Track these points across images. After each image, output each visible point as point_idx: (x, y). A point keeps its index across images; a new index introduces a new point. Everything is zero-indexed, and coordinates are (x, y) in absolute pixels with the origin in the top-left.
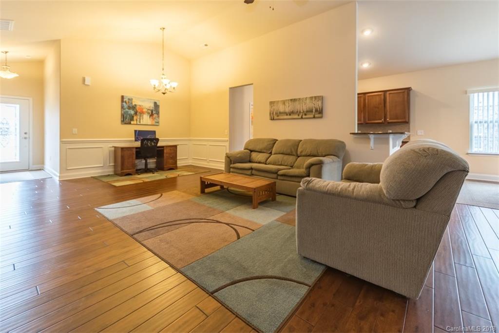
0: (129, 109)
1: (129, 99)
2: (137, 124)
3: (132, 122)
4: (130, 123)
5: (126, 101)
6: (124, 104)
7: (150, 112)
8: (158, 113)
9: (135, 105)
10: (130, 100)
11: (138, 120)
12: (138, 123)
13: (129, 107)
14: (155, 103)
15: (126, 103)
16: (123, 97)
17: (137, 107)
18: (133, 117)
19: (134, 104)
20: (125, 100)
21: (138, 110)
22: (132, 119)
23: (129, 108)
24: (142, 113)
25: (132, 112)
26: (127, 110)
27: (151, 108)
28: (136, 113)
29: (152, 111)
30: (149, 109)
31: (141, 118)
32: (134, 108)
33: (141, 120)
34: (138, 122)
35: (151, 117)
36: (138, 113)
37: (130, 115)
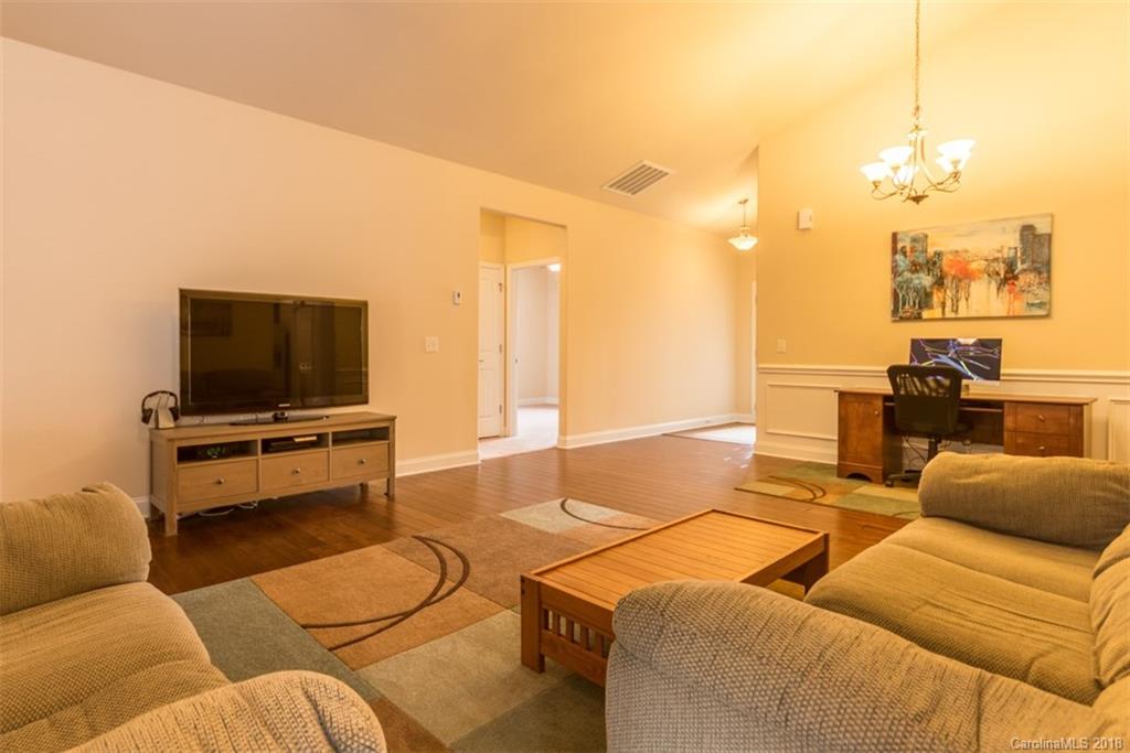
0: (916, 271)
1: (914, 240)
2: (944, 319)
3: (926, 314)
4: (919, 318)
5: (904, 247)
6: (899, 257)
7: (1002, 268)
8: (1043, 269)
9: (938, 254)
10: (920, 240)
11: (949, 303)
12: (949, 314)
13: (914, 264)
14: (1027, 231)
15: (905, 254)
16: (895, 236)
17: (945, 262)
18: (928, 295)
19: (931, 251)
20: (900, 246)
21: (945, 269)
22: (925, 300)
23: (915, 268)
24: (965, 276)
25: (926, 280)
26: (907, 275)
27: (1009, 254)
28: (940, 282)
29: (1011, 266)
30: (996, 260)
31: (962, 294)
32: (932, 264)
33: (962, 303)
34: (948, 309)
35: (1007, 287)
36: (947, 282)
37: (917, 291)
